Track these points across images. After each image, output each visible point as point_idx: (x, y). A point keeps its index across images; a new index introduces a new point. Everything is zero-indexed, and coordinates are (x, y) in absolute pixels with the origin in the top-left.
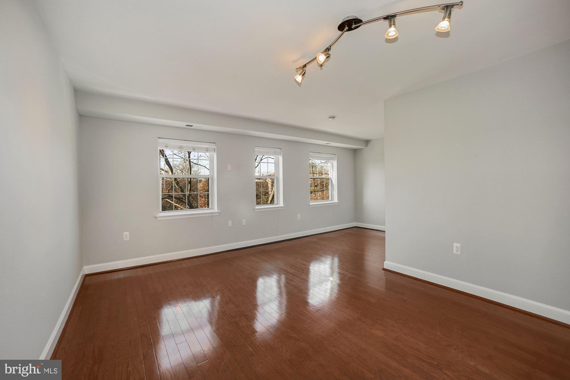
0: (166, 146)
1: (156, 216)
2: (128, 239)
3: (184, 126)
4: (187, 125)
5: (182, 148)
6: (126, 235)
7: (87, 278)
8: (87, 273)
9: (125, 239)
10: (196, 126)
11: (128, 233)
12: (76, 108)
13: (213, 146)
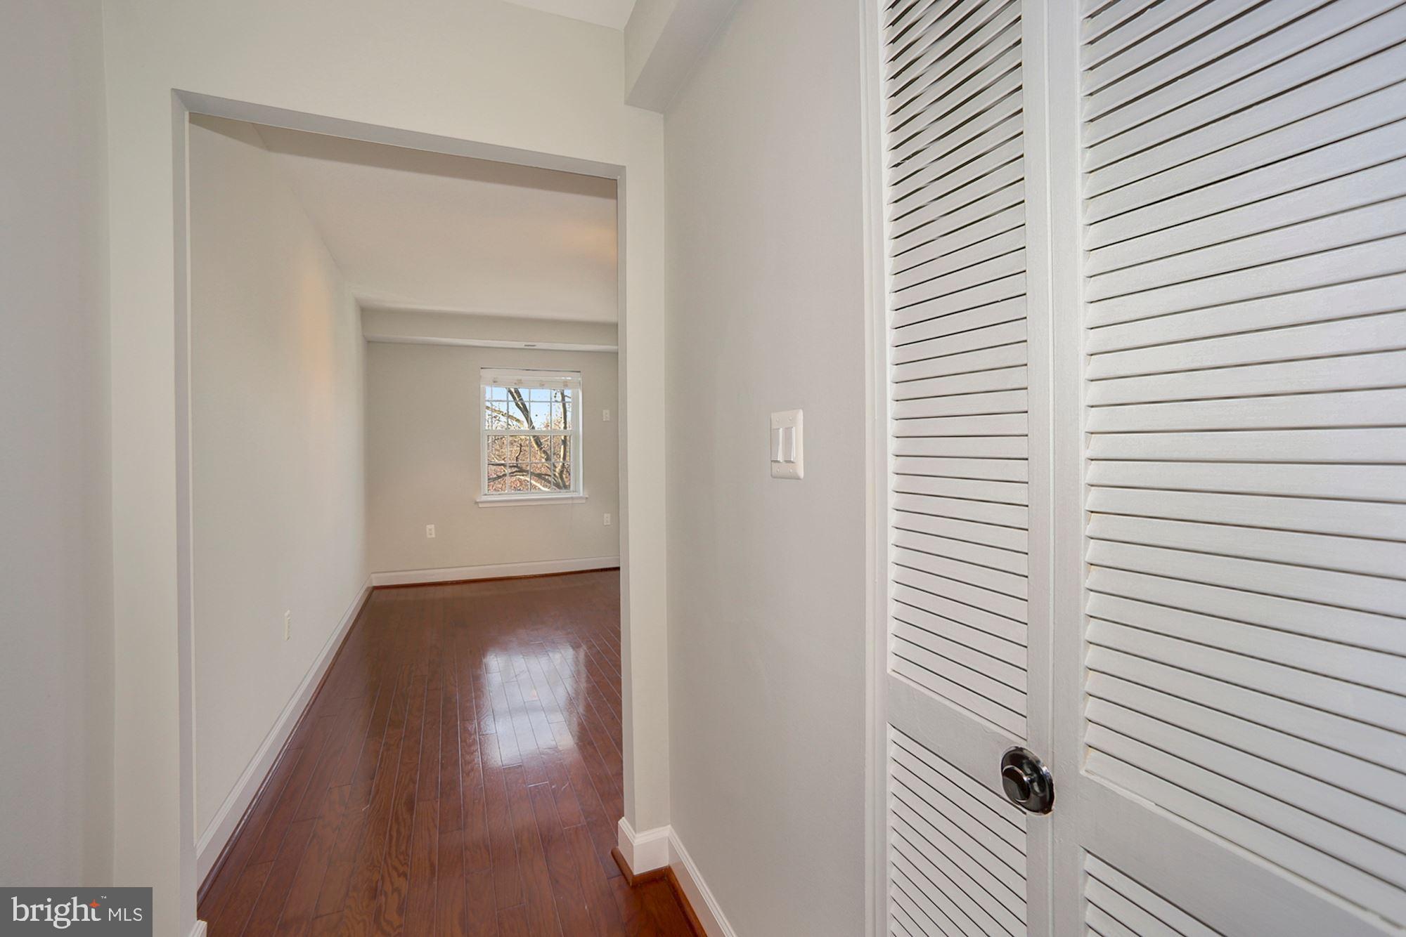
0: (494, 382)
1: (478, 501)
2: (433, 536)
3: (523, 347)
4: (526, 346)
5: (522, 383)
6: (430, 530)
7: (375, 592)
8: (375, 584)
9: (429, 536)
10: (540, 345)
11: (432, 526)
12: (364, 336)
13: (578, 377)
